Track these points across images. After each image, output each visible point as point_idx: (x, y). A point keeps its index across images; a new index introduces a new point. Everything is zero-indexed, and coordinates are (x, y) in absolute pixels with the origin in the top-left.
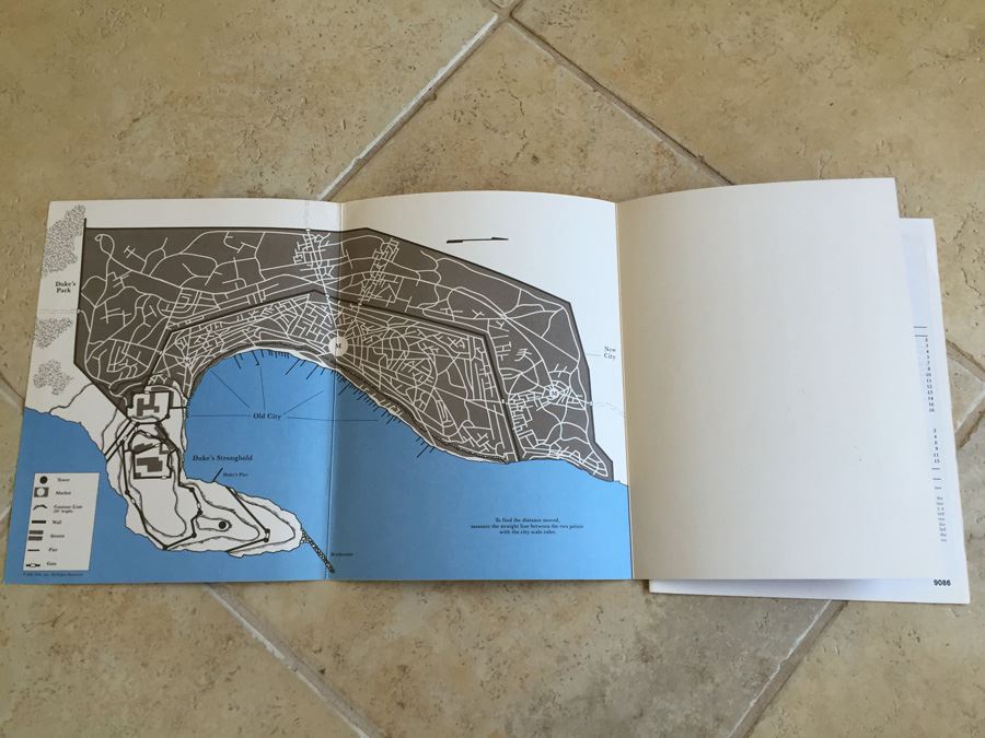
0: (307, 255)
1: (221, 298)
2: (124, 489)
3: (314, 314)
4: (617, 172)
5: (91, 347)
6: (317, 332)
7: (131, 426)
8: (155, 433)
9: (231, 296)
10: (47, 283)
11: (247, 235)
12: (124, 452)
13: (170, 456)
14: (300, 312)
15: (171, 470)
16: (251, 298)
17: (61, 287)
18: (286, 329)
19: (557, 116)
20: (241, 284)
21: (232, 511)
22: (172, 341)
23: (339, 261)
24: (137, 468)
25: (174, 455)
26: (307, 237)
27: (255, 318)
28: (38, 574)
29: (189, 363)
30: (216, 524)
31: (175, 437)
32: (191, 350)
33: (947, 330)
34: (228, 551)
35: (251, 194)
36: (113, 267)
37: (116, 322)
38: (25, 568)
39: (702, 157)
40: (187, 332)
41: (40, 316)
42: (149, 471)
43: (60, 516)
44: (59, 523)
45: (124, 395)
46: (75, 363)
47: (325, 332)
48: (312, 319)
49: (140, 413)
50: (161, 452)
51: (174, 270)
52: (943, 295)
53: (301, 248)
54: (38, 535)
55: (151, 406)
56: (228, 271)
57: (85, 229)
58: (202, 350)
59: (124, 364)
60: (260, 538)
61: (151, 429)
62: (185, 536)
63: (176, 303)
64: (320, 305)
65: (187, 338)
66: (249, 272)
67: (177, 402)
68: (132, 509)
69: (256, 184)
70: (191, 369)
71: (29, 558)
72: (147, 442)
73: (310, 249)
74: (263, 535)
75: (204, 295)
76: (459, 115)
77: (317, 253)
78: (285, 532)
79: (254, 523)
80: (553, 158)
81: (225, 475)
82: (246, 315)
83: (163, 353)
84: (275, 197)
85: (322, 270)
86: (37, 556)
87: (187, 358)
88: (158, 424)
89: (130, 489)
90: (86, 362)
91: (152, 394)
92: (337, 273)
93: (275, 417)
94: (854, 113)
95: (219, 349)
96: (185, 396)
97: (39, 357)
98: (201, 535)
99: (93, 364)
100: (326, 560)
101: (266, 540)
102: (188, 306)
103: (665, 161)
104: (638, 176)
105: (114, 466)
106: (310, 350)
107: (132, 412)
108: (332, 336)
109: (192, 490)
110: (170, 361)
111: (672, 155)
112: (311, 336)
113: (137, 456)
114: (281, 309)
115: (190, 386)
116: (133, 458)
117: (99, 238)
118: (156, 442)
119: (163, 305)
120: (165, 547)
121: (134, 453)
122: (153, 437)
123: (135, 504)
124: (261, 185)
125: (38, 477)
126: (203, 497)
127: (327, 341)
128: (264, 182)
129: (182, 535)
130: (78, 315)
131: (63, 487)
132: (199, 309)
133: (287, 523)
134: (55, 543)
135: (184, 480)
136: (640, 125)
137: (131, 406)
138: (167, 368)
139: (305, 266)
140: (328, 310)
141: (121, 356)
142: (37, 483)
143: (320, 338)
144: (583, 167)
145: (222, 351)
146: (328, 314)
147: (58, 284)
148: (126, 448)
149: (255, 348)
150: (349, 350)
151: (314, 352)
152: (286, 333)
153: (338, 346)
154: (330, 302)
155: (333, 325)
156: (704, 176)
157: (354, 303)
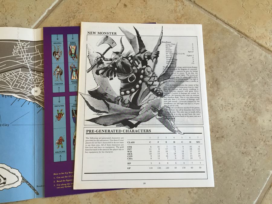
0: (19, 52)
3: (24, 77)
4: (160, 9)
6: (25, 85)
14: (16, 77)
18: (10, 84)
23: (34, 54)
26: (19, 44)
39: (195, 1)
47: (30, 85)
48: (23, 80)
53: (16, 48)
60: (1, 183)
64: (26, 73)
73: (20, 49)
74: (3, 181)
77: (24, 51)
78: (13, 179)
80: (133, 5)
85: (27, 58)
92: (34, 59)
93: (6, 125)
100: (34, 189)
101: (4, 183)
104: (169, 10)
106: (22, 94)
108: (33, 87)
112: (23, 88)
114: (7, 76)
127: (30, 89)
133: (14, 174)
139: (18, 56)
140: (30, 76)
143: (27, 88)
144: (145, 8)
146: (30, 77)
150: (42, 93)
151: (25, 94)
152: (10, 86)
153: (36, 91)
154: (31, 72)
155: (33, 82)
156: (196, 9)
157: (43, 72)
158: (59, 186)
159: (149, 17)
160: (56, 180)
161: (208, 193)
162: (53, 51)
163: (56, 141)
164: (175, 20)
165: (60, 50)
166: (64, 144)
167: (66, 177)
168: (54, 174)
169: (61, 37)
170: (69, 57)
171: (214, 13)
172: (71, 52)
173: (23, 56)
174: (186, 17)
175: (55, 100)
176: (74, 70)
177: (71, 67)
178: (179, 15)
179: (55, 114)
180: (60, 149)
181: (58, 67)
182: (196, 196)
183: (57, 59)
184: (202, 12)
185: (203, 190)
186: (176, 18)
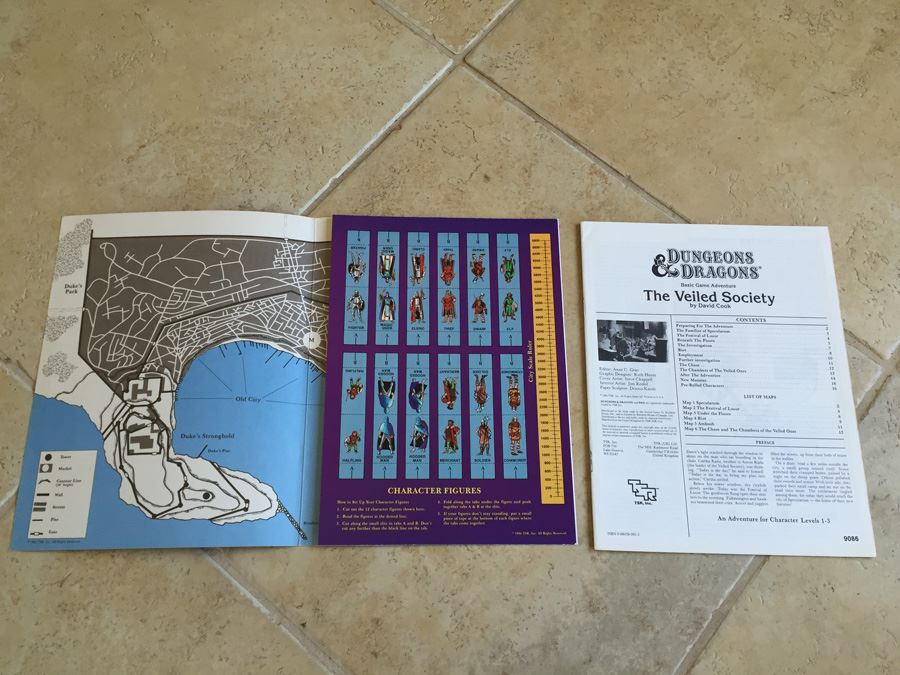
0: (285, 261)
1: (208, 296)
2: (118, 464)
3: (291, 311)
4: (556, 188)
5: (94, 340)
6: (293, 327)
7: (126, 408)
8: (148, 415)
9: (217, 294)
10: (58, 287)
11: (233, 242)
12: (119, 431)
13: (160, 434)
14: (278, 309)
15: (161, 447)
16: (235, 296)
17: (70, 289)
18: (266, 323)
19: (504, 142)
20: (227, 284)
21: (215, 483)
22: (165, 333)
23: (313, 267)
24: (131, 445)
25: (164, 433)
26: (285, 246)
27: (238, 314)
28: (41, 541)
29: (179, 353)
30: (200, 495)
31: (165, 418)
32: (181, 342)
33: (844, 320)
34: (211, 520)
35: (242, 208)
36: (115, 270)
37: (116, 317)
38: (30, 537)
39: (629, 177)
40: (178, 326)
41: (51, 314)
42: (141, 447)
43: (61, 489)
44: (61, 495)
45: (121, 381)
46: (79, 354)
47: (300, 328)
48: (289, 316)
49: (134, 396)
50: (153, 431)
51: (168, 273)
52: (839, 291)
53: (280, 254)
54: (41, 507)
55: (145, 390)
56: (216, 273)
57: (92, 238)
58: (191, 341)
59: (122, 354)
60: (240, 508)
61: (144, 411)
62: (172, 506)
63: (169, 300)
64: (296, 304)
65: (178, 331)
66: (234, 273)
67: (167, 387)
68: (125, 482)
69: (246, 200)
70: (180, 358)
71: (34, 527)
72: (140, 422)
73: (288, 256)
74: (243, 505)
75: (193, 293)
76: (421, 141)
77: (294, 260)
78: (262, 502)
79: (234, 493)
80: (502, 177)
81: (210, 451)
82: (231, 311)
83: (156, 344)
84: (263, 210)
85: (298, 274)
86: (41, 526)
87: (177, 348)
88: (150, 406)
89: (124, 464)
90: (89, 353)
91: (146, 380)
92: (311, 277)
93: (255, 400)
94: (757, 140)
95: (206, 340)
96: (175, 381)
97: (49, 349)
98: (187, 505)
99: (94, 355)
100: (299, 529)
101: (246, 509)
102: (179, 303)
103: (597, 179)
104: (575, 192)
105: (110, 444)
106: (287, 342)
107: (127, 396)
108: (306, 331)
109: (179, 465)
110: (163, 351)
111: (604, 175)
112: (288, 331)
113: (131, 435)
114: (262, 306)
115: (180, 372)
116: (127, 436)
117: (103, 247)
118: (148, 422)
119: (157, 302)
120: (154, 516)
121: (128, 432)
122: (145, 418)
123: (128, 478)
124: (250, 201)
125: (44, 454)
126: (190, 471)
127: (301, 335)
128: (253, 198)
129: (169, 505)
130: (83, 312)
131: (65, 463)
132: (189, 305)
133: (265, 495)
134: (57, 513)
135: (172, 455)
136: (576, 150)
137: (127, 391)
138: (160, 357)
139: (283, 270)
140: (303, 309)
141: (119, 347)
142: (43, 460)
144: (527, 184)
145: (208, 342)
146: (303, 312)
147: (67, 286)
148: (121, 428)
149: (238, 339)
150: (322, 344)
151: (291, 344)
152: (266, 327)
153: (312, 340)
154: (304, 302)
155: (307, 322)
156: (631, 192)
157: (326, 304)
158: (345, 526)
159: (534, 204)
160: (341, 513)
161: (632, 563)
162: (348, 263)
163: (344, 438)
164: (587, 212)
165: (362, 262)
166: (361, 445)
167: (360, 509)
168: (339, 502)
169: (366, 236)
170: (379, 276)
171: (669, 204)
172: (384, 266)
173: (292, 270)
174: (609, 208)
175: (348, 358)
176: (387, 302)
177: (381, 296)
178: (596, 202)
179: (346, 385)
180: (352, 455)
181: (357, 295)
182: (605, 568)
183: (356, 278)
184: (642, 198)
185: (621, 556)
186: (589, 208)
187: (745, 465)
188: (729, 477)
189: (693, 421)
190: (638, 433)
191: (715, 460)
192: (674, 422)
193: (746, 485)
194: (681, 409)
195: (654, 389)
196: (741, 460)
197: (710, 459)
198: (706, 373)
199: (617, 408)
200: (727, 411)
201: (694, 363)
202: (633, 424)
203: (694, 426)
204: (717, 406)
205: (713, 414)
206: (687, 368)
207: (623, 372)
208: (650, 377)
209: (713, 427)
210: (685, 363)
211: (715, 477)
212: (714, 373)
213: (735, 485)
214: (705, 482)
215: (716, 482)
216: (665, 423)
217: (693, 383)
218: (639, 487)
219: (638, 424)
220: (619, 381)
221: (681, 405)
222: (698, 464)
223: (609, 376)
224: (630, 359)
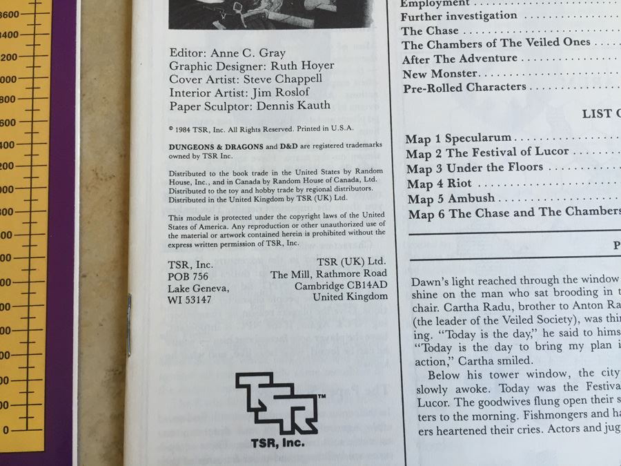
187: (581, 314)
188: (533, 353)
189: (434, 192)
190: (273, 232)
191: (493, 302)
192: (378, 198)
193: (584, 373)
194: (402, 161)
195: (326, 105)
196: (570, 300)
197: (478, 301)
198: (478, 52)
199: (217, 165)
200: (531, 160)
201: (444, 24)
202: (257, 209)
203: (435, 208)
204: (503, 146)
205: (492, 168)
206: (422, 39)
207: (242, 60)
208: (317, 70)
209: (491, 207)
210: (417, 25)
211: (492, 354)
212: (499, 50)
213: (550, 374)
214: (463, 371)
215: (496, 368)
216: (356, 203)
217: (438, 82)
218: (266, 395)
219: (273, 209)
220: (225, 88)
221: (401, 148)
222: (443, 315)
223: (197, 74)
224: (261, 23)
